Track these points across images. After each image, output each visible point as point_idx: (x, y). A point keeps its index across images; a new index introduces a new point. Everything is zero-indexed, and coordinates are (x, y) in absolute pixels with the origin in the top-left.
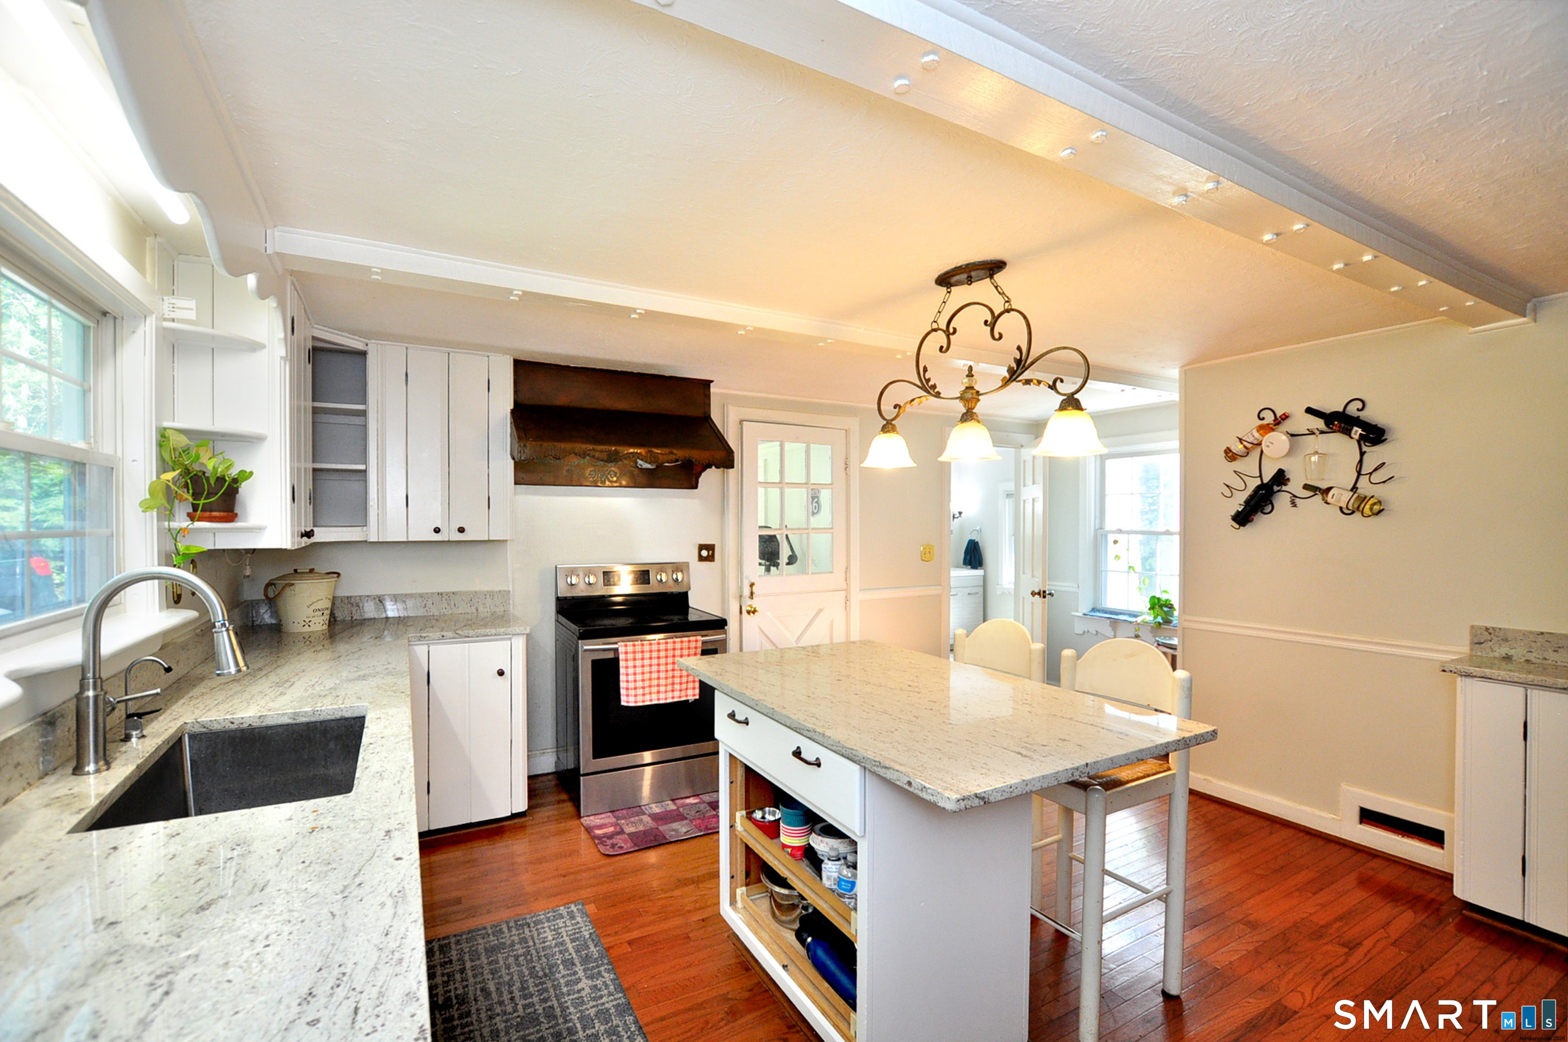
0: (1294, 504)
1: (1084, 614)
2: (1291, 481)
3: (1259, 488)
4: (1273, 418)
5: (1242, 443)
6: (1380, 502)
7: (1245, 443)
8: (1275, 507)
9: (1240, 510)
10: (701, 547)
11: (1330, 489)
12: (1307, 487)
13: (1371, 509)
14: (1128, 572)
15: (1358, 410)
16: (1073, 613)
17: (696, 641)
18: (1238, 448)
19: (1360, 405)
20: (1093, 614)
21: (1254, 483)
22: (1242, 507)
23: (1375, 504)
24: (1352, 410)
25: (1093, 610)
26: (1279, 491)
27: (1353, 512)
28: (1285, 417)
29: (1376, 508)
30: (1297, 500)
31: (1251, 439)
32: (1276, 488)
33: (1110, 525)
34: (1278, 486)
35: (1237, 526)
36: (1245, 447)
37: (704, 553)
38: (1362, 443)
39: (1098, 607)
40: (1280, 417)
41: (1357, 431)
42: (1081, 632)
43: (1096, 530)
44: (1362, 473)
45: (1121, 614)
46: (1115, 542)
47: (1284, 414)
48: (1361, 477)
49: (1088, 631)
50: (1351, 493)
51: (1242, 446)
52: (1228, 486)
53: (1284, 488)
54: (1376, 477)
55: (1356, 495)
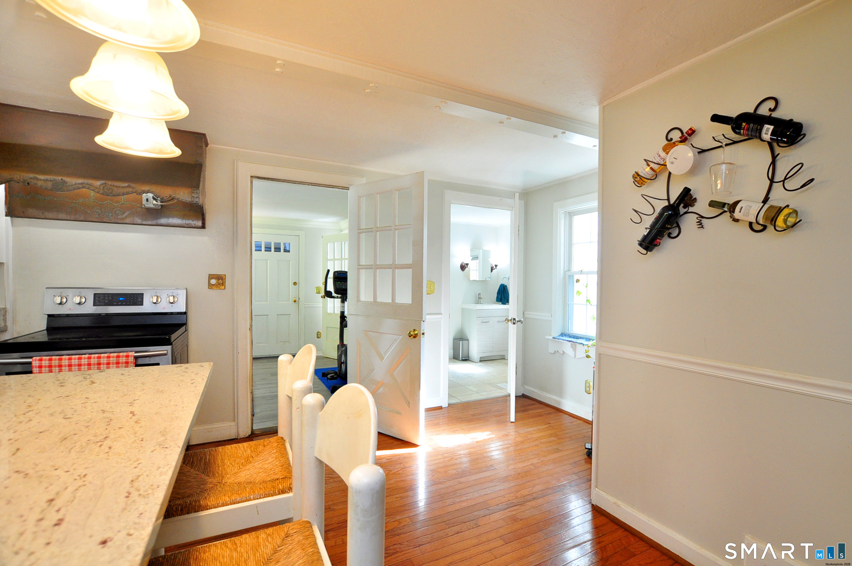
0: (701, 225)
1: (554, 338)
2: (698, 201)
3: (665, 209)
4: (680, 135)
5: (648, 165)
6: (795, 212)
7: (652, 165)
8: (682, 231)
9: (646, 234)
10: (211, 277)
11: (737, 203)
12: (713, 204)
13: (785, 221)
14: (587, 305)
15: (770, 110)
16: (547, 337)
17: (127, 356)
18: (646, 171)
19: (771, 104)
20: (561, 338)
21: (660, 205)
22: (648, 230)
23: (789, 215)
24: (764, 111)
25: (562, 335)
26: (686, 213)
27: (765, 227)
28: (692, 132)
29: (791, 220)
30: (704, 221)
31: (658, 160)
32: (682, 210)
33: (575, 268)
34: (684, 207)
35: (644, 252)
36: (652, 169)
37: (213, 281)
38: (775, 145)
39: (567, 332)
40: (686, 133)
41: (768, 130)
42: (553, 352)
43: (565, 272)
44: (775, 180)
45: (580, 338)
46: (578, 281)
47: (691, 129)
48: (775, 185)
49: (558, 351)
50: (763, 204)
51: (648, 168)
52: (636, 211)
53: (691, 209)
54: (790, 184)
55: (766, 206)
